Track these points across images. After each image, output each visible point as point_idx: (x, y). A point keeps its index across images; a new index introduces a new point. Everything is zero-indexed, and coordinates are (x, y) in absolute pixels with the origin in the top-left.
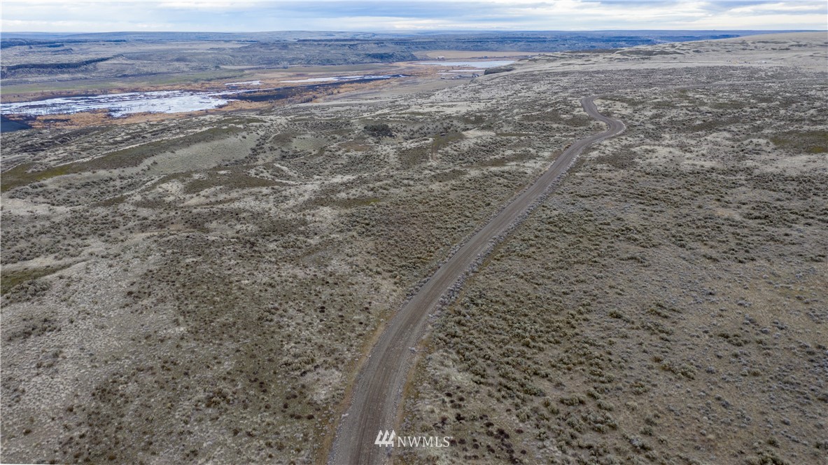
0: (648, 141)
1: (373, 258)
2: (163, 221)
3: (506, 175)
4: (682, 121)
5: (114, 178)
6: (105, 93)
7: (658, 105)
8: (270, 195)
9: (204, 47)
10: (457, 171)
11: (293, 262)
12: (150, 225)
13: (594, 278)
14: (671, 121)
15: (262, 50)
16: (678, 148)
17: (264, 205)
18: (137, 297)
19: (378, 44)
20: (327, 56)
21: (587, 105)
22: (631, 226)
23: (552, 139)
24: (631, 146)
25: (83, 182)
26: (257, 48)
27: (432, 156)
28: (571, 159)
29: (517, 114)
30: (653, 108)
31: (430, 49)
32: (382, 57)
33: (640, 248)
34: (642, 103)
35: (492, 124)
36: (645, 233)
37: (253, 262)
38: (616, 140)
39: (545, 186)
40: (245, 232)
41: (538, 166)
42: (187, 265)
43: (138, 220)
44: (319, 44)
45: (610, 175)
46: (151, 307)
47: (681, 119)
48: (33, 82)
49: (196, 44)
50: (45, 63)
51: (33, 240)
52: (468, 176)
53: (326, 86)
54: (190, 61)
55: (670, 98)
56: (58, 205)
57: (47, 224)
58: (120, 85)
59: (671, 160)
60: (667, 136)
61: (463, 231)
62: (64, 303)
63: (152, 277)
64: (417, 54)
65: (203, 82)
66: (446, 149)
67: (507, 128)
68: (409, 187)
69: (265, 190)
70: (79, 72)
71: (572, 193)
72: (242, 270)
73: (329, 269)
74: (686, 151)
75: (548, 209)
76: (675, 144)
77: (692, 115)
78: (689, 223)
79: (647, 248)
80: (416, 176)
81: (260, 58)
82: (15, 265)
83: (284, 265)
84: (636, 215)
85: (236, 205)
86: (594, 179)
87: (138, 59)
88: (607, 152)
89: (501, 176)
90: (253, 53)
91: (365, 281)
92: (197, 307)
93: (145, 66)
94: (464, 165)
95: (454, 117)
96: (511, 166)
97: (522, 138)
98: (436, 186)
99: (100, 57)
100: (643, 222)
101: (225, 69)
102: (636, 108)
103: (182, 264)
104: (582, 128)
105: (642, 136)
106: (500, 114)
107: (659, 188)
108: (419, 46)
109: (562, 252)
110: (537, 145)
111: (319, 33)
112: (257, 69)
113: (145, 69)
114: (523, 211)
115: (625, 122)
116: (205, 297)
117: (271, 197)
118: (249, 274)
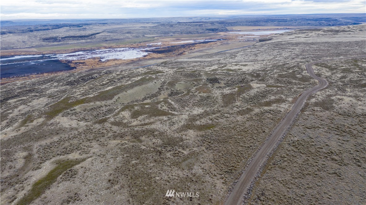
0: (339, 92)
1: (212, 165)
2: (122, 134)
3: (272, 112)
4: (356, 81)
5: (102, 106)
6: (99, 49)
7: (344, 71)
8: (167, 121)
9: (138, 26)
10: (249, 109)
11: (177, 166)
12: (117, 136)
13: (316, 186)
14: (351, 81)
15: (162, 27)
16: (354, 98)
17: (165, 127)
18: (112, 183)
19: (211, 24)
20: (190, 30)
21: (309, 69)
22: (333, 150)
23: (292, 90)
24: (331, 96)
25: (90, 108)
26: (160, 27)
27: (237, 99)
28: (302, 103)
29: (276, 73)
30: (341, 72)
31: (234, 25)
32: (213, 30)
33: (339, 166)
34: (336, 69)
35: (264, 78)
36: (340, 156)
37: (160, 165)
38: (324, 92)
39: (290, 120)
40: (157, 144)
41: (286, 107)
42: (133, 165)
43: (113, 133)
44: (186, 25)
45: (321, 114)
46: (118, 191)
47: (355, 79)
48: (71, 44)
49: (135, 24)
50: (76, 35)
51: (71, 142)
52: (254, 112)
53: (189, 45)
54: (133, 33)
55: (349, 66)
56: (80, 121)
57: (76, 132)
58: (105, 45)
59: (351, 105)
60: (349, 90)
61: (253, 149)
62: (83, 184)
63: (119, 171)
64: (228, 28)
65: (138, 43)
66: (243, 95)
67: (271, 82)
68: (227, 118)
69: (165, 118)
70: (88, 39)
71: (303, 126)
72: (156, 170)
73: (194, 171)
74: (359, 100)
75: (292, 136)
76: (353, 95)
77: (361, 77)
78: (362, 150)
79: (342, 166)
80: (231, 112)
81: (161, 31)
82: (64, 157)
83: (174, 168)
84: (335, 142)
85: (153, 126)
86: (314, 117)
87: (111, 32)
88: (319, 99)
89: (270, 113)
90: (159, 29)
91: (209, 181)
92: (137, 193)
93: (114, 36)
94: (252, 105)
95: (247, 73)
96: (274, 107)
97: (279, 89)
98: (239, 118)
99: (97, 32)
100: (339, 148)
101: (147, 37)
102: (333, 72)
103: (131, 164)
104: (307, 83)
105: (336, 89)
106: (268, 73)
107: (346, 124)
108: (229, 24)
109: (300, 167)
110: (286, 93)
111: (186, 18)
112: (160, 36)
113: (115, 37)
114: (280, 137)
115: (328, 80)
116: (141, 186)
117: (167, 122)
118: (159, 173)
